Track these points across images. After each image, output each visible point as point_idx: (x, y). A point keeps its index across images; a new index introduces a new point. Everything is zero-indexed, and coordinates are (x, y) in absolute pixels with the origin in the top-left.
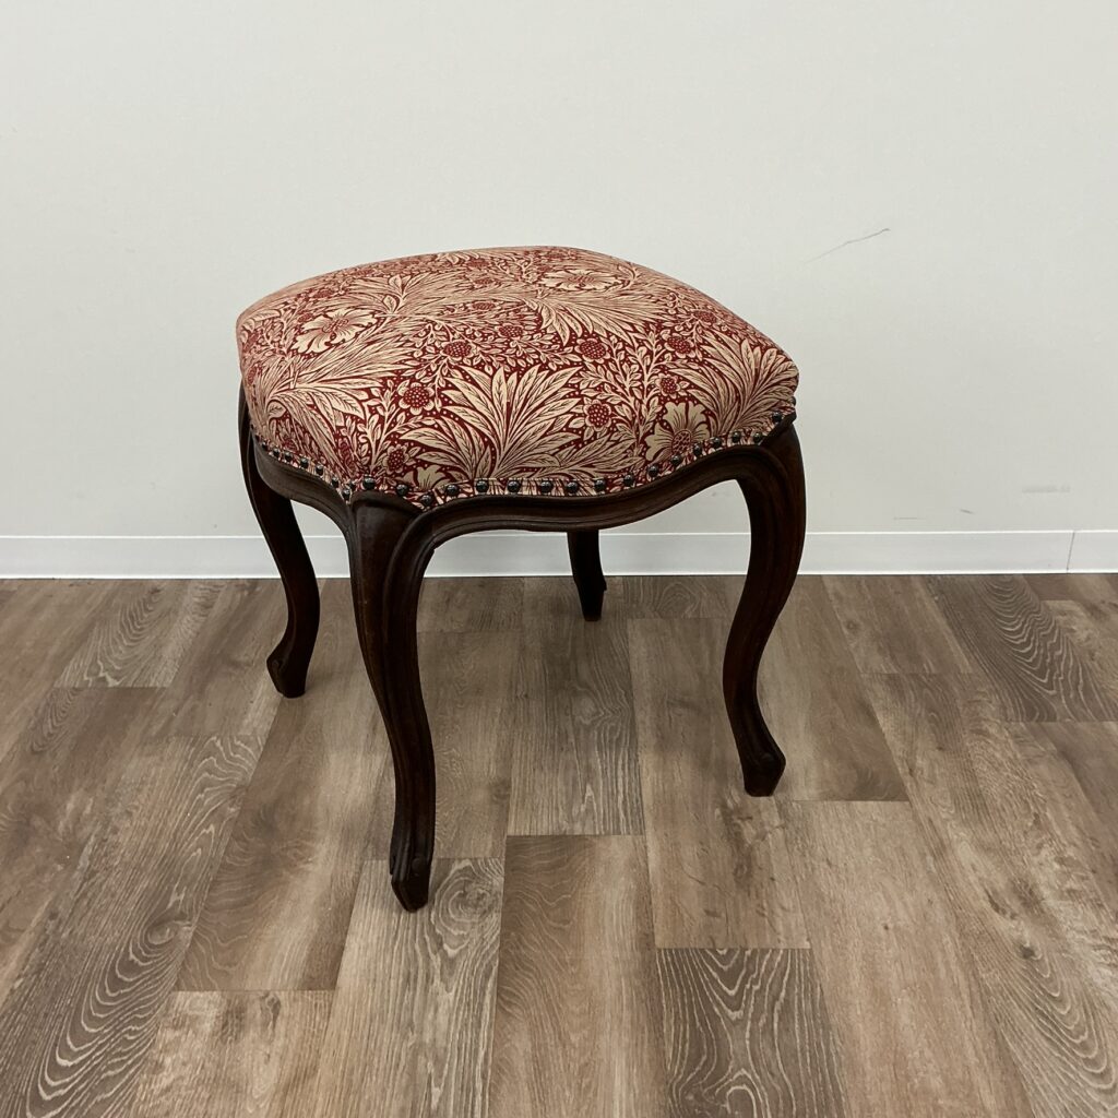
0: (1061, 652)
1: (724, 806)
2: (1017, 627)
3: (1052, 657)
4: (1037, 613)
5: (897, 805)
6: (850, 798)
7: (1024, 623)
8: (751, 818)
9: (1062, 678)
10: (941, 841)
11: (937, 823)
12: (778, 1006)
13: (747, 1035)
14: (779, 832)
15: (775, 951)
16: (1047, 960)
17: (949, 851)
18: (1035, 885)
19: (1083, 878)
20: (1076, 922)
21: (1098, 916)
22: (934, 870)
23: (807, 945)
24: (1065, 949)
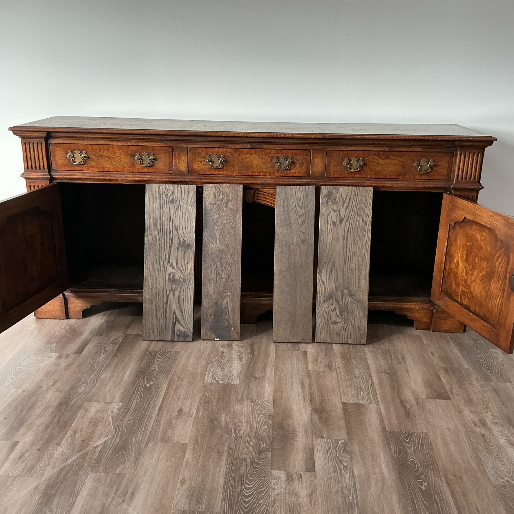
0: (494, 364)
1: (400, 399)
2: (481, 356)
3: (492, 365)
4: (488, 352)
5: (448, 401)
6: (435, 399)
7: (484, 355)
8: (408, 402)
9: (494, 371)
10: (461, 410)
11: (459, 405)
12: (419, 444)
13: (412, 449)
14: (416, 406)
15: (418, 433)
16: (488, 437)
17: (463, 412)
18: (486, 421)
19: (498, 420)
20: (496, 430)
21: (502, 428)
22: (458, 416)
23: (426, 432)
24: (493, 435)
